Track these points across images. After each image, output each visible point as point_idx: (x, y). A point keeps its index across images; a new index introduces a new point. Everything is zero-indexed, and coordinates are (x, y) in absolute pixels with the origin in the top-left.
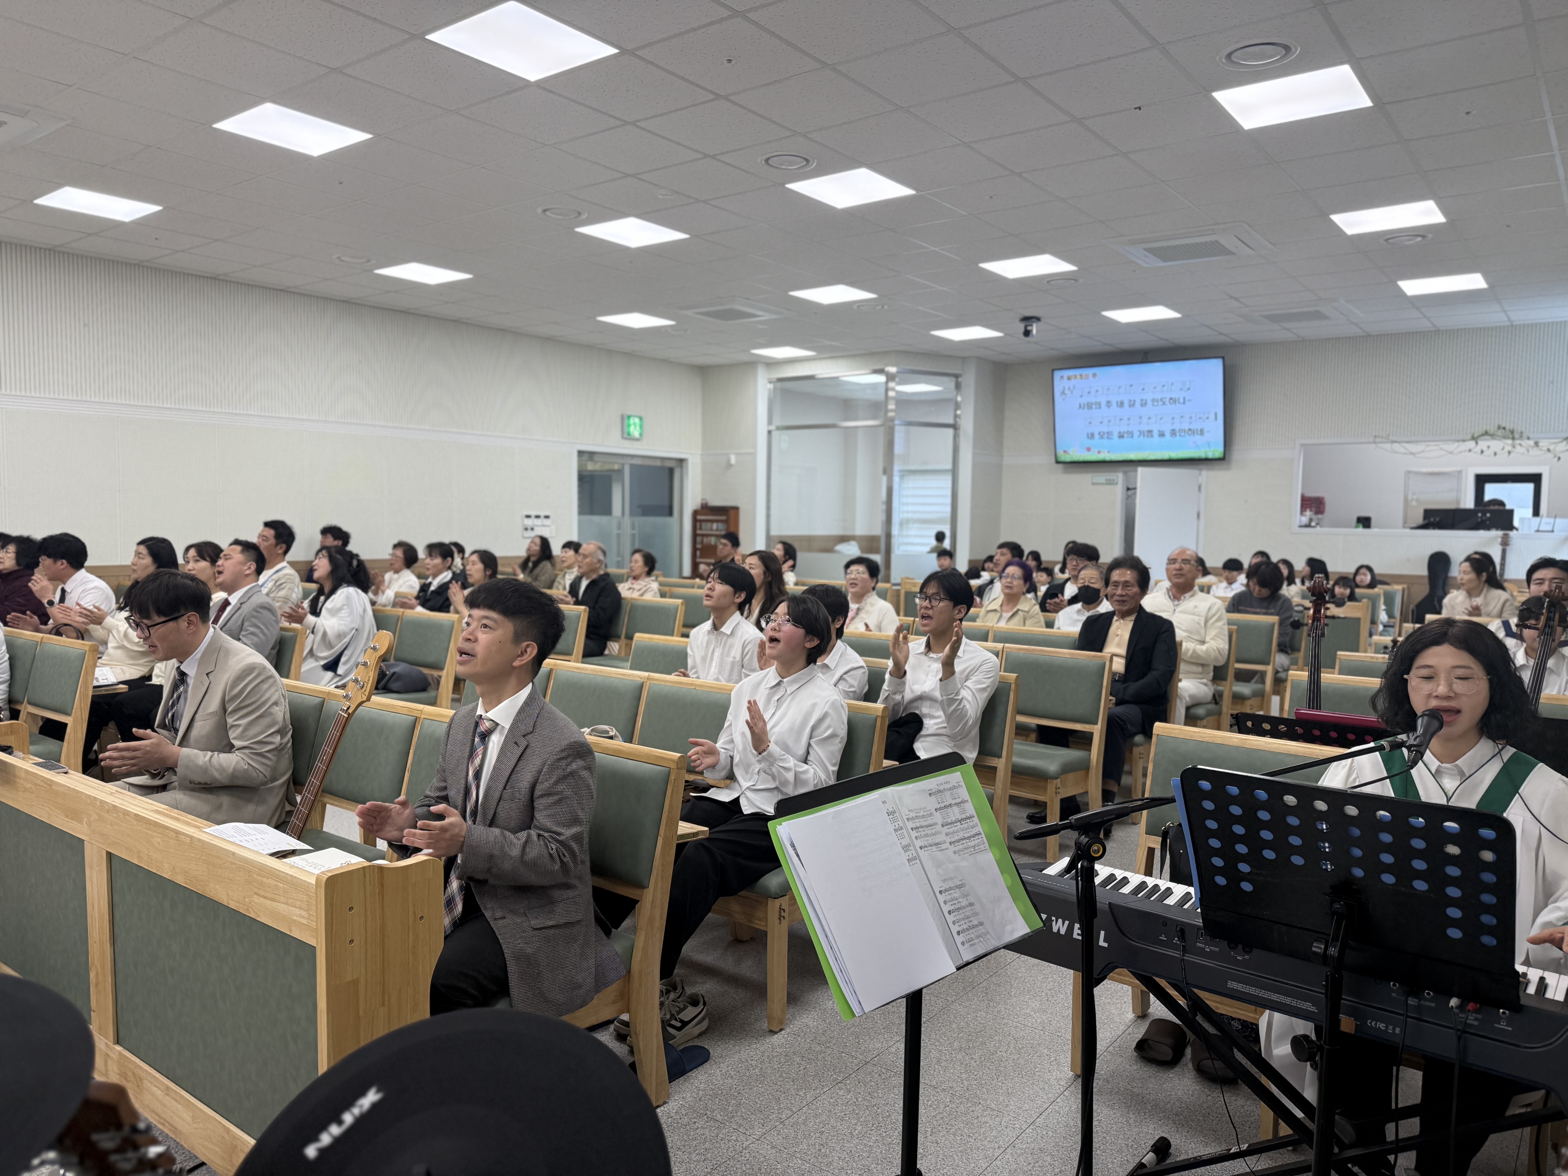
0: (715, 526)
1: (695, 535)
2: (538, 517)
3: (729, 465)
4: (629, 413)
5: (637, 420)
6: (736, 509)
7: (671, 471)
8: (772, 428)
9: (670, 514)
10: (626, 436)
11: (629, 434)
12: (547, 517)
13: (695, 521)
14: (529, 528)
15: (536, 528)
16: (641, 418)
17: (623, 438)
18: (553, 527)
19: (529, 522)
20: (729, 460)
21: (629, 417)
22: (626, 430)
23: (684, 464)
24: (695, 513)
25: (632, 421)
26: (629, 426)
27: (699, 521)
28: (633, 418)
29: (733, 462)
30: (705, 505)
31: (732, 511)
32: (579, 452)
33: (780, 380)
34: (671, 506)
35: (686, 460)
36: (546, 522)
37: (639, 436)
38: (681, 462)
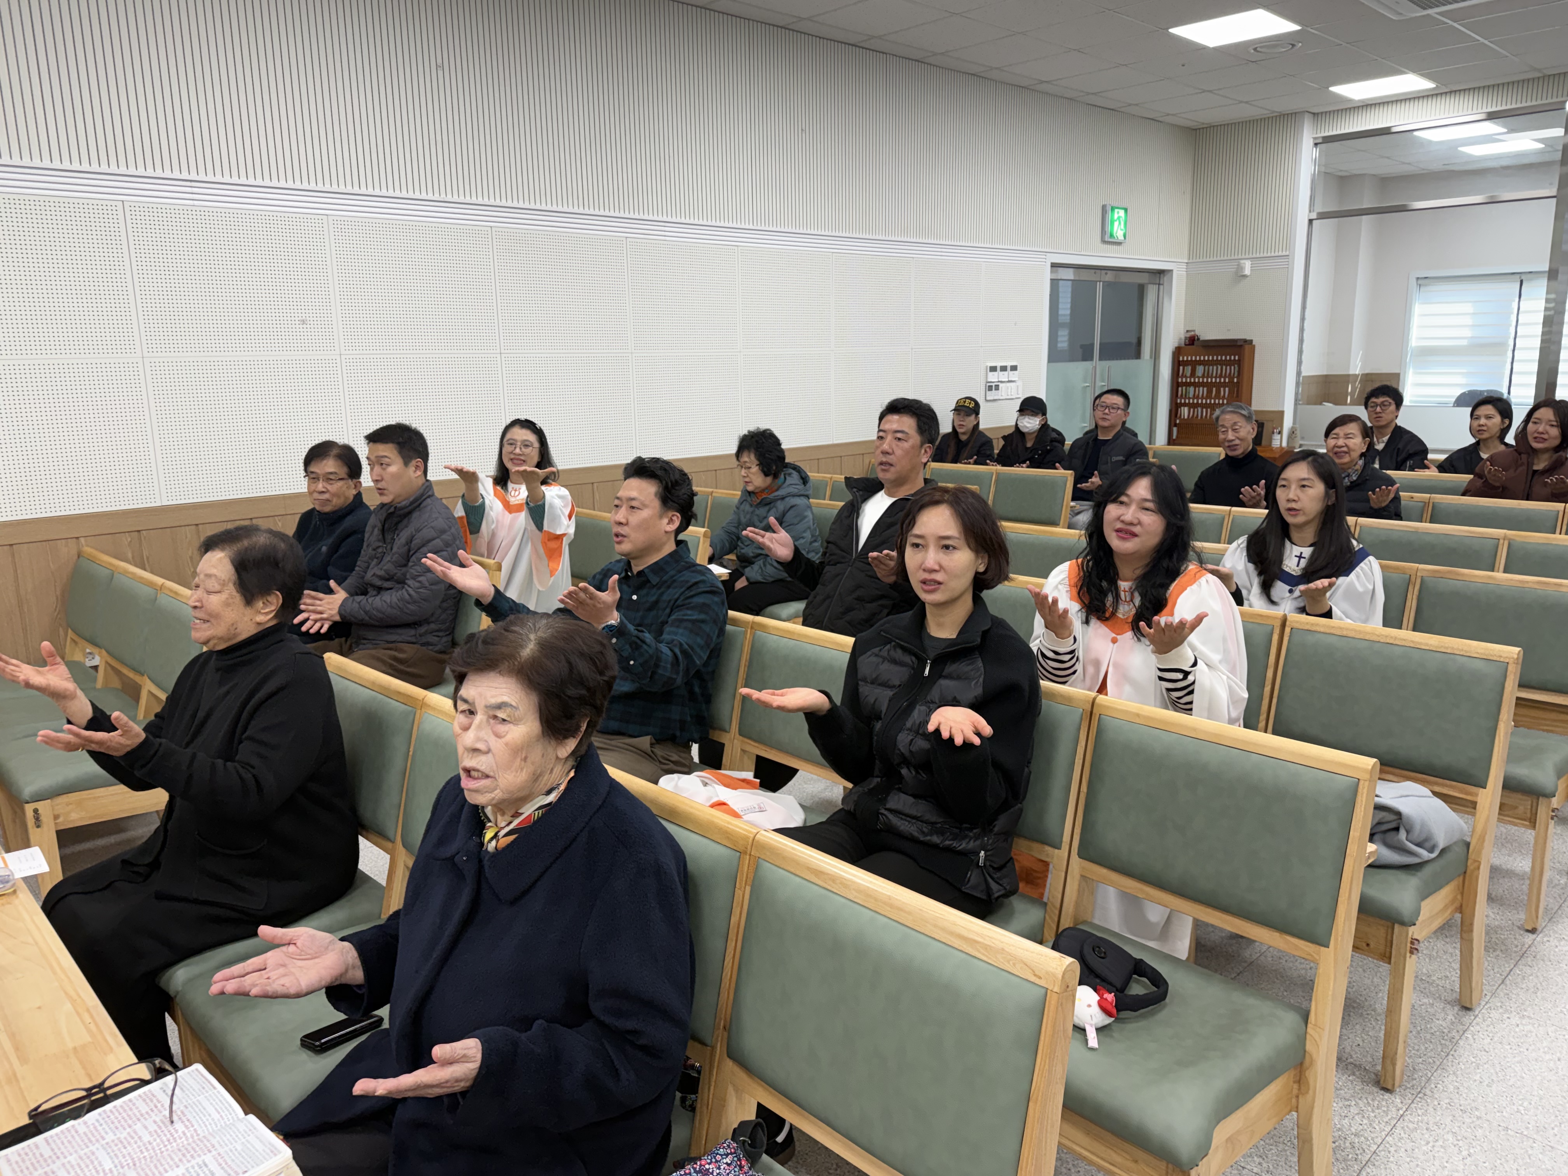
0: (1215, 370)
1: (1176, 385)
2: (1004, 369)
3: (1240, 277)
4: (1113, 204)
5: (1122, 213)
6: (1250, 342)
7: (1141, 290)
8: (1314, 216)
9: (1138, 355)
10: (1107, 239)
11: (1111, 236)
12: (1014, 368)
13: (1177, 363)
14: (993, 384)
15: (1001, 385)
16: (1126, 210)
17: (1104, 242)
18: (1019, 383)
19: (993, 377)
20: (1240, 268)
21: (1113, 209)
22: (1108, 229)
23: (1166, 279)
24: (1178, 352)
25: (1116, 216)
26: (1112, 223)
27: (1186, 363)
28: (1116, 210)
29: (1247, 271)
30: (1192, 340)
31: (1247, 347)
32: (1054, 266)
33: (1328, 140)
34: (1139, 343)
35: (1170, 271)
36: (1013, 375)
37: (1121, 238)
38: (1160, 274)
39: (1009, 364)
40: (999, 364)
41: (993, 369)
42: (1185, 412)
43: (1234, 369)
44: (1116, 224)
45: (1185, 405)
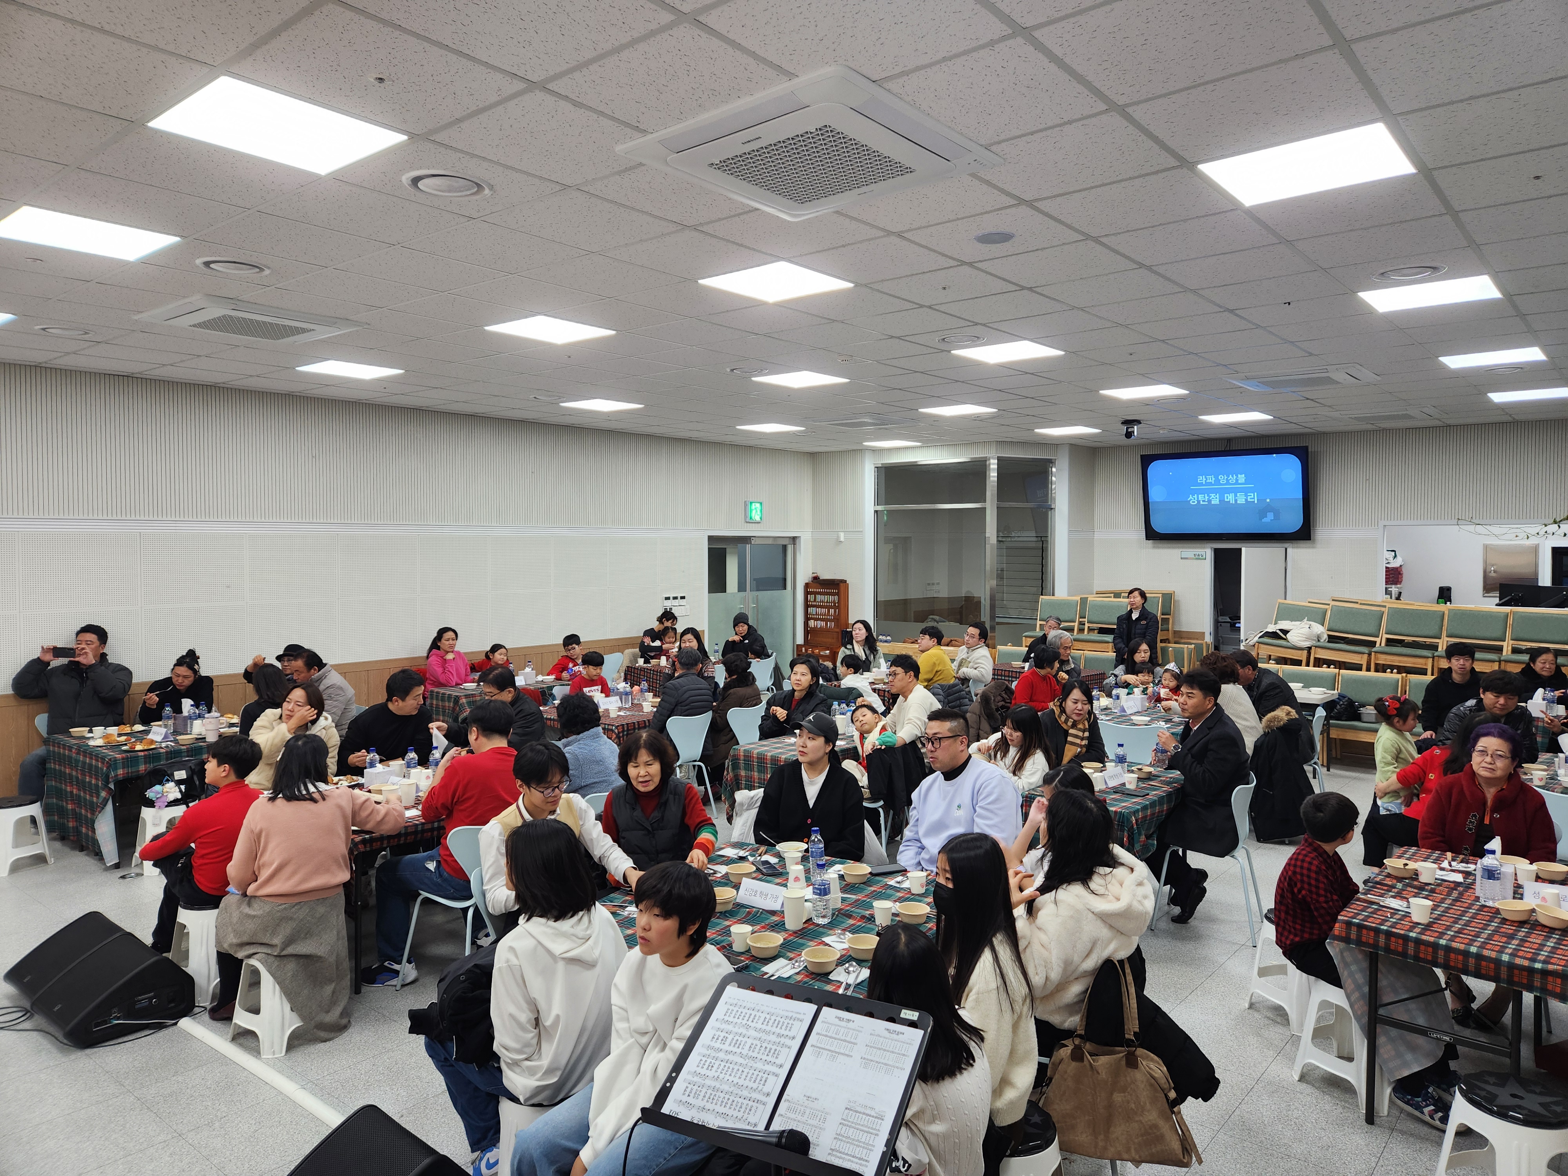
0: (826, 598)
1: (807, 606)
2: (676, 599)
3: (838, 542)
4: (751, 500)
5: (758, 505)
6: (845, 581)
7: (785, 547)
8: (879, 508)
9: (785, 587)
11: (751, 518)
12: (683, 598)
13: (807, 593)
16: (761, 503)
17: (747, 522)
18: (688, 607)
20: (838, 537)
21: (751, 503)
22: (749, 514)
23: (797, 541)
24: (807, 586)
25: (754, 507)
26: (751, 512)
27: (811, 593)
28: (754, 504)
29: (842, 539)
30: (816, 579)
31: (844, 584)
32: (709, 538)
34: (785, 580)
35: (798, 537)
36: (683, 602)
37: (759, 519)
38: (794, 539)
39: (679, 595)
40: (671, 596)
41: (667, 598)
42: (812, 623)
43: (836, 597)
44: (754, 512)
45: (812, 619)
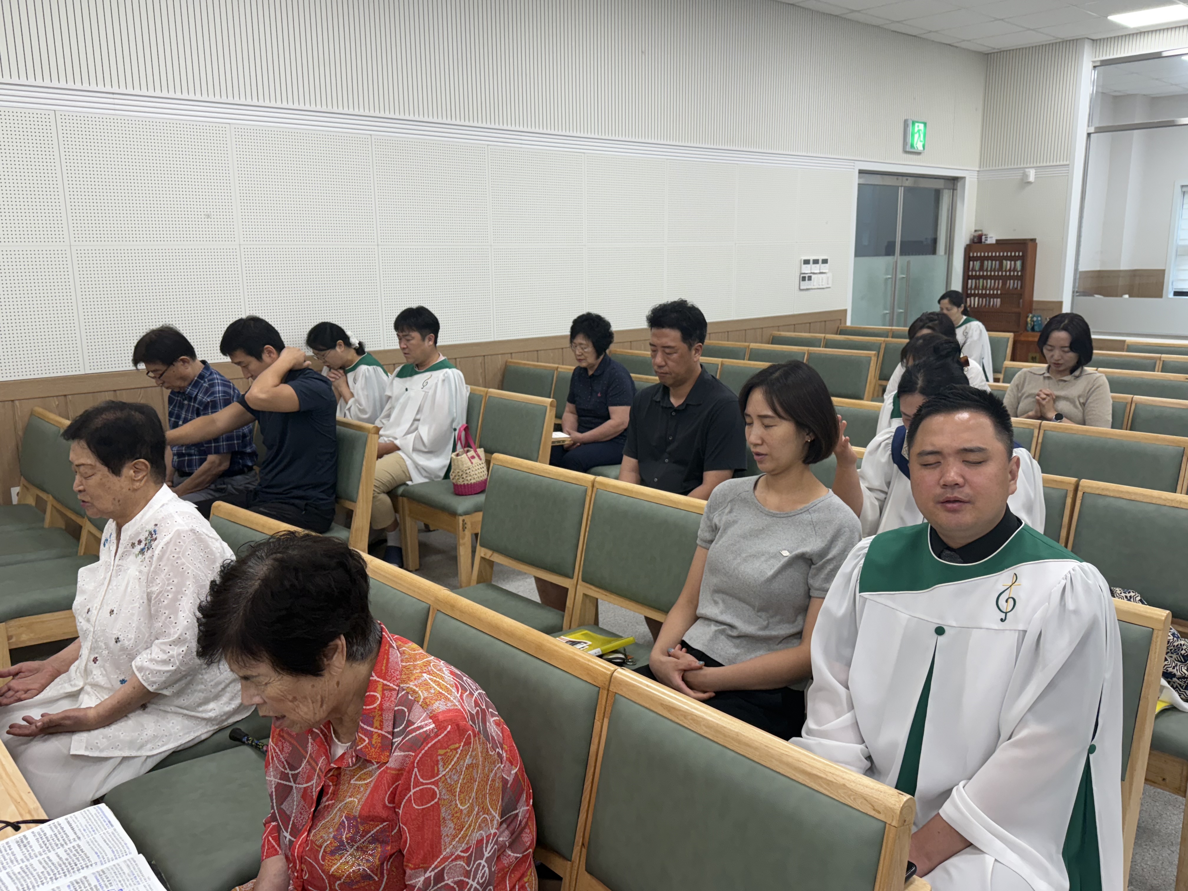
1: (967, 277)
2: (816, 262)
3: (1025, 183)
4: (914, 118)
5: (922, 126)
6: (1033, 240)
8: (1092, 130)
9: (934, 252)
10: (908, 149)
11: (912, 146)
12: (825, 261)
13: (968, 259)
14: (807, 276)
15: (813, 276)
16: (925, 124)
17: (906, 152)
18: (829, 275)
19: (807, 269)
20: (1025, 175)
21: (913, 123)
22: (910, 140)
23: (959, 185)
24: (968, 249)
25: (916, 129)
26: (913, 135)
27: (975, 259)
28: (917, 124)
29: (1032, 178)
30: (981, 238)
31: (1030, 244)
32: (861, 172)
33: (1105, 63)
34: (935, 241)
35: (963, 178)
36: (824, 268)
37: (920, 148)
38: (954, 180)
39: (821, 258)
40: (812, 258)
41: (807, 262)
44: (916, 136)
